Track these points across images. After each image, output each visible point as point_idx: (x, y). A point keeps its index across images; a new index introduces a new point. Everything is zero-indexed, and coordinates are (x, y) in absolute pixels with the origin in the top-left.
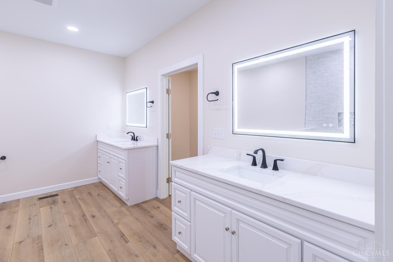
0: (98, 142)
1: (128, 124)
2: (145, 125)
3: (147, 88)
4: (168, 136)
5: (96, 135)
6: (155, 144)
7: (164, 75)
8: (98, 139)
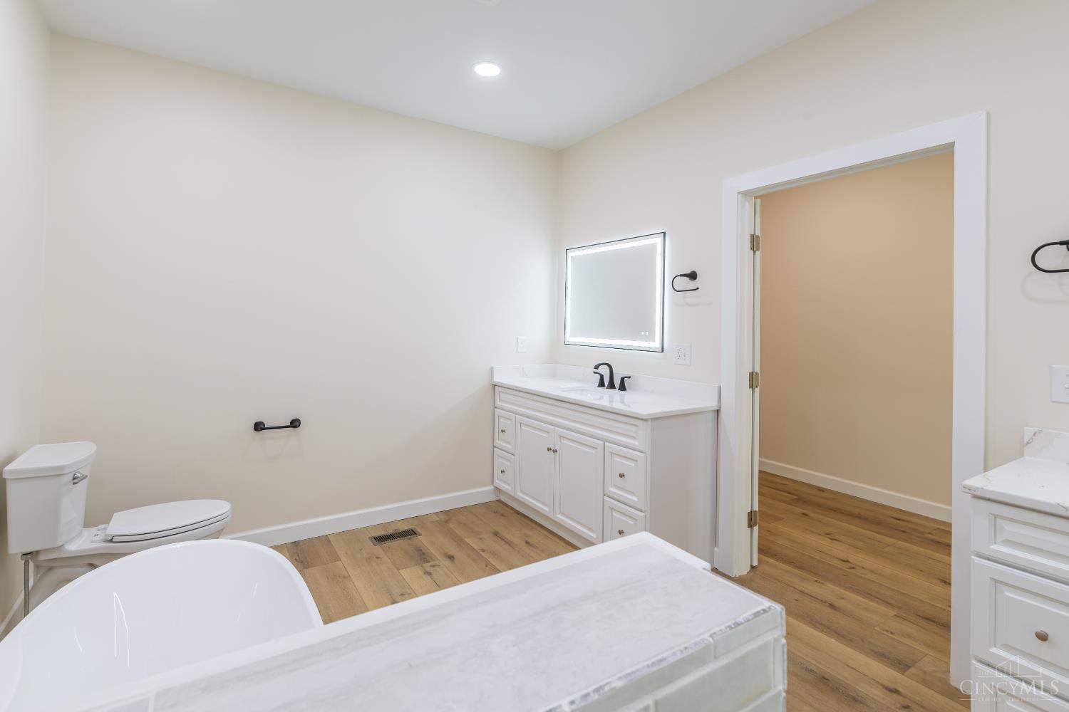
0: (496, 388)
1: (569, 339)
2: (657, 345)
3: (664, 233)
4: (753, 380)
5: (492, 369)
6: (712, 403)
7: (745, 194)
8: (497, 379)
